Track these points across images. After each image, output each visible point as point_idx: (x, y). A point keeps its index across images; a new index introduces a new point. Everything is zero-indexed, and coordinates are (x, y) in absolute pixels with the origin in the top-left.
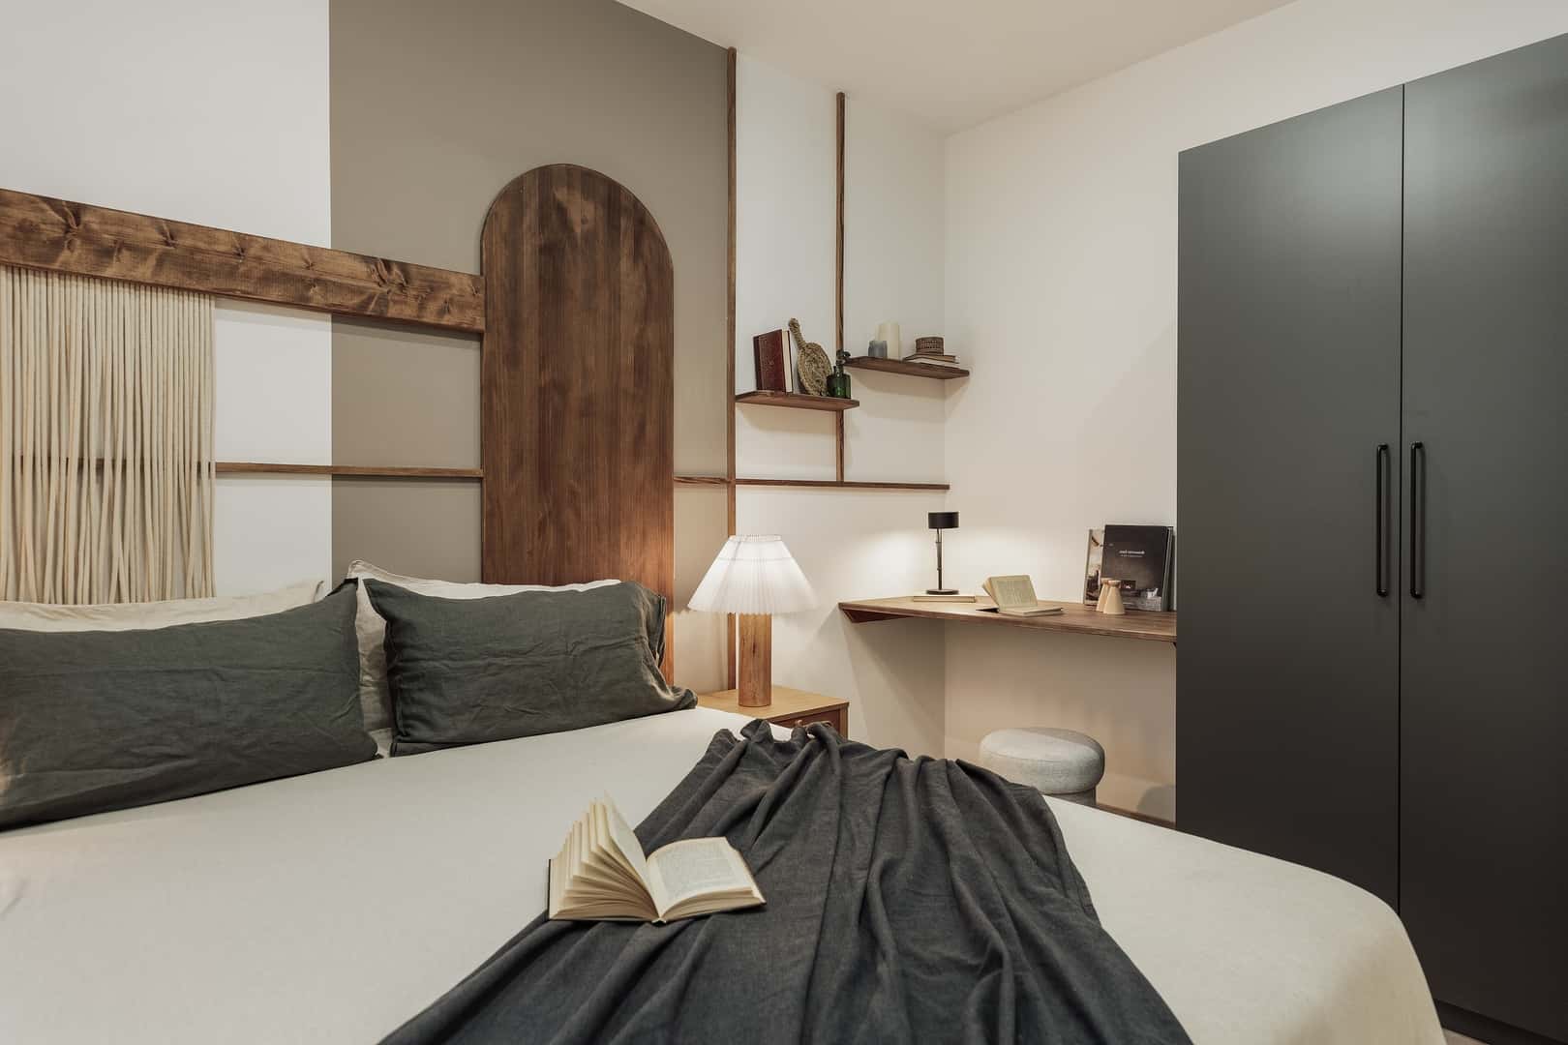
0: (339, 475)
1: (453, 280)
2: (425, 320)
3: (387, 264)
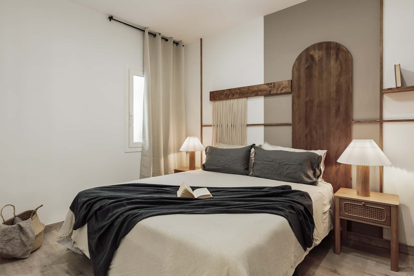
0: (265, 125)
1: (284, 83)
2: (278, 93)
3: (271, 84)
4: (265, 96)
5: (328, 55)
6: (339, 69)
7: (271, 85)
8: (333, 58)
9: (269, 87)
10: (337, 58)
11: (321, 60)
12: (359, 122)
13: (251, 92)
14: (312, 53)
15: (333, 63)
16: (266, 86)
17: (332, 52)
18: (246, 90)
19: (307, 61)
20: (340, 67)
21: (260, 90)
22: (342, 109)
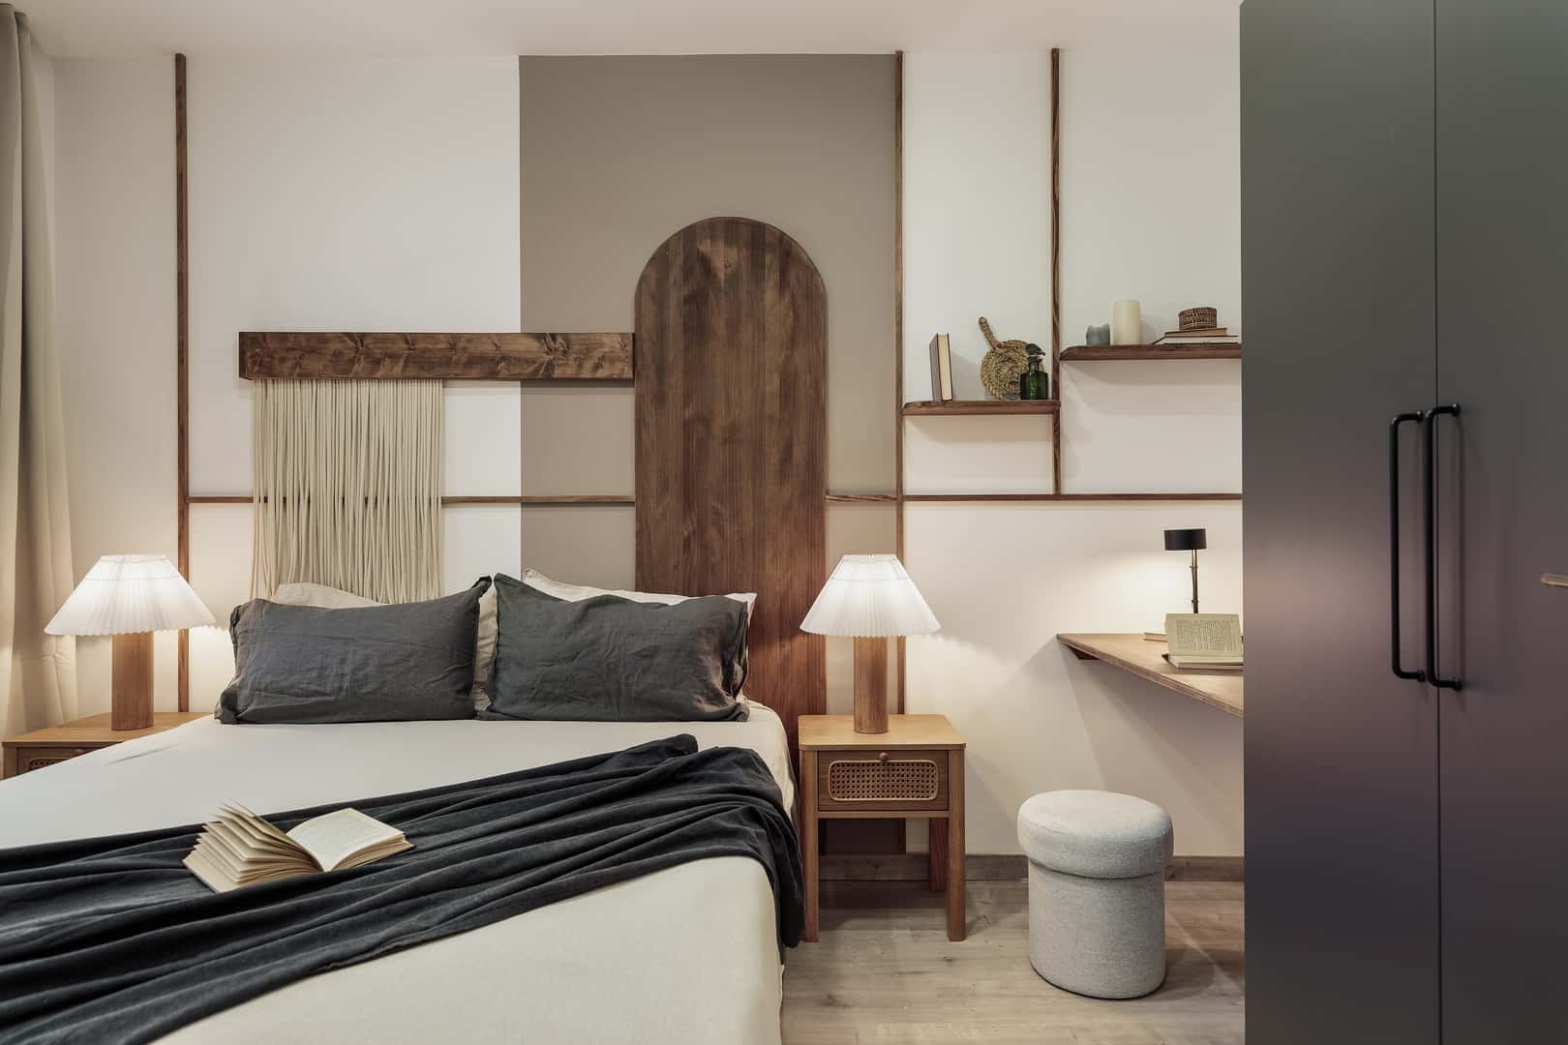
0: (526, 502)
1: (606, 340)
2: (583, 376)
3: (553, 336)
4: (528, 382)
5: (757, 265)
6: (790, 320)
7: (552, 343)
8: (772, 279)
9: (547, 349)
10: (783, 284)
11: (734, 278)
12: (844, 499)
13: (464, 359)
14: (705, 247)
15: (770, 296)
16: (533, 345)
17: (768, 259)
18: (442, 346)
19: (687, 273)
20: (791, 314)
21: (503, 358)
22: (799, 453)
